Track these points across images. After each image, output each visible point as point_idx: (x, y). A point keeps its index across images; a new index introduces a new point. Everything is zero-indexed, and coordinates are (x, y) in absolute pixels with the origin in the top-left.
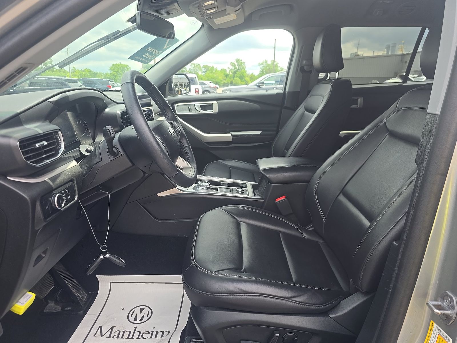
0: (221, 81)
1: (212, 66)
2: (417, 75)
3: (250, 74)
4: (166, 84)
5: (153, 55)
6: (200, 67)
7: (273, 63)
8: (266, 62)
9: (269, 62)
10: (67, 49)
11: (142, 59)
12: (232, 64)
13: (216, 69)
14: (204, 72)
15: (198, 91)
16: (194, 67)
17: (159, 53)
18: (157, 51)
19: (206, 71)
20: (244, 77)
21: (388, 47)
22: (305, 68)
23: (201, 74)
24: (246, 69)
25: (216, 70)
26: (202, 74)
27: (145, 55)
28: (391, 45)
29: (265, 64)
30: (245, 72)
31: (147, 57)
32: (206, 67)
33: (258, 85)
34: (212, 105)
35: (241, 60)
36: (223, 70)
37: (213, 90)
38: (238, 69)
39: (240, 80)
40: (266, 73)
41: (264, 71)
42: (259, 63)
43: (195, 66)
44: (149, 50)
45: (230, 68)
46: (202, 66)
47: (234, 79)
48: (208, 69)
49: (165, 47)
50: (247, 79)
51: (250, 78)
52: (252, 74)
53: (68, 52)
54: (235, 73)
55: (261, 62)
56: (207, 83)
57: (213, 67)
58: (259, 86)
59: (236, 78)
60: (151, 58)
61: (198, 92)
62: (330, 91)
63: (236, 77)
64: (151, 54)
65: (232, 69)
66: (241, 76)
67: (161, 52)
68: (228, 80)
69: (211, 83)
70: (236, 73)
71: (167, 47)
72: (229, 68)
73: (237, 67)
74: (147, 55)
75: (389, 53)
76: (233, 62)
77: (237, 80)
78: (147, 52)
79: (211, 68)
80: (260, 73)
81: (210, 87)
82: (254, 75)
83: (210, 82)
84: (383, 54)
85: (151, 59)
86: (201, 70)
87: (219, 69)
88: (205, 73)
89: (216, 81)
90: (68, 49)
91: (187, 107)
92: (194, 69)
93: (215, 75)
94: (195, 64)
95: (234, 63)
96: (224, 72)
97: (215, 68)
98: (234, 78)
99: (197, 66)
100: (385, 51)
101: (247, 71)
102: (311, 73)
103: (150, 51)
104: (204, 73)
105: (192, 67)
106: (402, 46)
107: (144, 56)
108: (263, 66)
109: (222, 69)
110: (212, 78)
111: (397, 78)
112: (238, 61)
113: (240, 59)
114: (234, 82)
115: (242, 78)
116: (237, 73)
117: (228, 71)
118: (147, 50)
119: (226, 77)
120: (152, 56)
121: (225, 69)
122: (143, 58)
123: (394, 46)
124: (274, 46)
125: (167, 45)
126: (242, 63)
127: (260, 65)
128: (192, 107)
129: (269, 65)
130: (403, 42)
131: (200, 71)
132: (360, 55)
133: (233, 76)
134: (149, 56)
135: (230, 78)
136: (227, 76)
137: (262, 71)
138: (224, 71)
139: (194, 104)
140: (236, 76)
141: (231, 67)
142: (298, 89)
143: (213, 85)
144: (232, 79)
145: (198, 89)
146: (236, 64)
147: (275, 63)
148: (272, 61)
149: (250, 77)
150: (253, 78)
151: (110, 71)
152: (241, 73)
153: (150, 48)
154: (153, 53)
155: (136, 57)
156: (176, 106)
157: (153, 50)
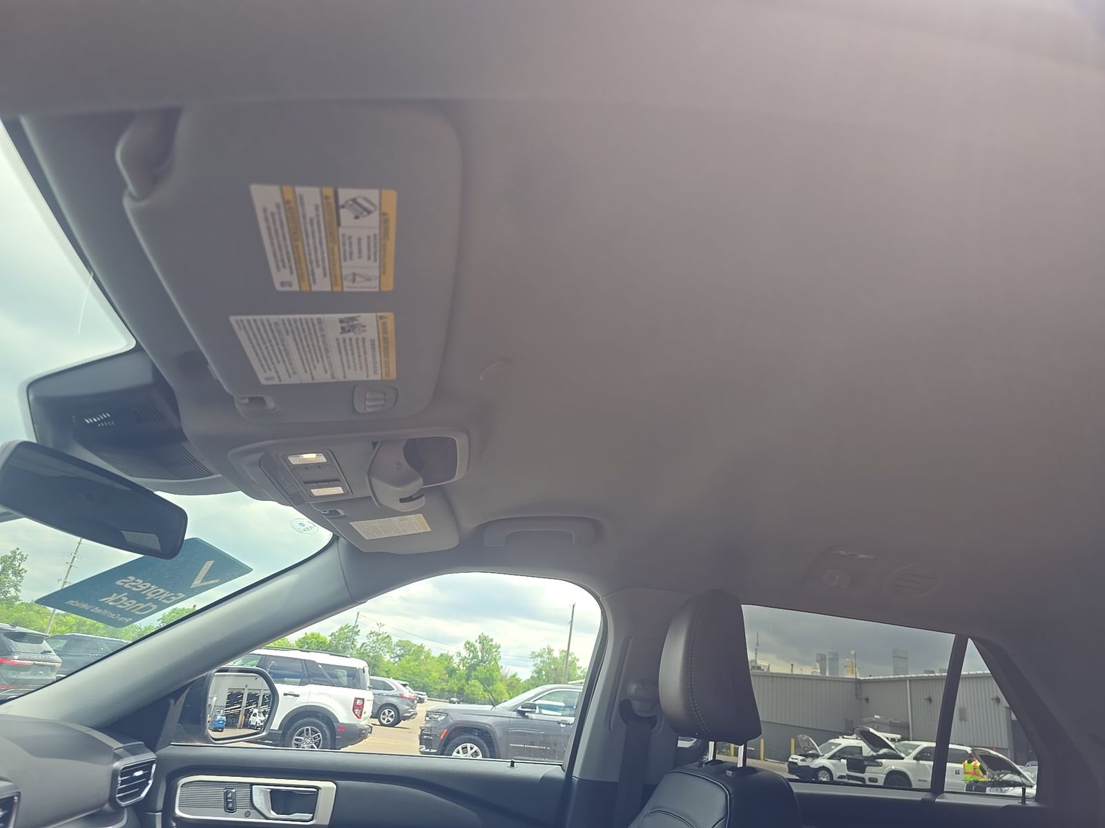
0: (436, 683)
1: (420, 645)
2: (899, 736)
3: (508, 677)
4: (172, 701)
5: (145, 604)
6: (390, 643)
7: (564, 656)
8: (550, 652)
9: (556, 654)
10: (73, 559)
11: (97, 610)
12: (469, 646)
13: (428, 653)
14: (398, 656)
15: (363, 705)
16: (375, 640)
17: (174, 599)
18: (162, 591)
19: (402, 655)
20: (493, 680)
21: (821, 660)
22: (636, 706)
23: (388, 661)
24: (500, 664)
25: (428, 656)
26: (392, 660)
27: (112, 598)
28: (827, 657)
29: (546, 656)
30: (498, 670)
31: (122, 604)
32: (404, 645)
33: (520, 708)
34: (316, 794)
35: (492, 640)
36: (445, 658)
37: (408, 705)
38: (482, 661)
39: (481, 687)
40: (548, 683)
41: (544, 673)
42: (533, 653)
43: (377, 639)
44: (127, 586)
45: (463, 655)
46: (395, 640)
47: (468, 684)
48: (409, 651)
49: (197, 582)
50: (501, 687)
51: (508, 685)
52: (514, 676)
53: (71, 566)
54: (472, 668)
55: (538, 651)
56: (396, 684)
57: (421, 647)
58: (522, 713)
59: (472, 682)
60: (140, 611)
61: (361, 707)
62: (725, 817)
63: (474, 679)
64: (138, 596)
65: (467, 657)
66: (487, 679)
67: (181, 595)
68: (453, 684)
69: (405, 685)
70: (475, 669)
71: (206, 583)
72: (459, 654)
73: (480, 654)
74: (120, 599)
75: (825, 674)
76: (472, 641)
77: (474, 686)
78: (120, 590)
79: (416, 648)
80: (532, 677)
81: (401, 696)
82: (518, 680)
83: (404, 683)
84: (813, 672)
85: (138, 613)
86: (391, 651)
87: (435, 654)
88: (400, 659)
89: (423, 681)
90: (76, 559)
91: (222, 791)
92: (374, 645)
93: (423, 668)
94: (380, 635)
95: (472, 645)
96: (446, 663)
97: (426, 649)
98: (467, 680)
99: (383, 639)
100: (816, 668)
101: (502, 667)
102: (655, 726)
103: (134, 589)
104: (397, 659)
105: (371, 640)
106: (852, 662)
107: (110, 600)
108: (541, 662)
109: (442, 655)
110: (414, 673)
111: (854, 736)
112: (483, 640)
113: (490, 637)
114: (467, 690)
115: (488, 682)
116: (477, 668)
117: (456, 660)
118: (119, 583)
119: (450, 676)
120: (142, 606)
121: (451, 654)
122: (104, 606)
123: (835, 658)
124: (570, 620)
125: (206, 578)
126: (491, 645)
127: (534, 656)
128: (242, 793)
129: (555, 659)
130: (853, 652)
131: (388, 652)
132: (762, 668)
133: (467, 674)
134: (126, 603)
135: (459, 680)
136: (452, 672)
137: (539, 672)
138: (446, 660)
139: (252, 784)
140: (473, 677)
141: (464, 653)
142: (613, 777)
143: (408, 692)
144: (463, 681)
145: (363, 699)
146: (478, 646)
147: (570, 659)
148: (563, 651)
149: (508, 683)
150: (514, 687)
151: (160, 622)
152: (488, 670)
153: (132, 578)
154: (148, 595)
155: (71, 602)
156: (184, 784)
157: (145, 586)
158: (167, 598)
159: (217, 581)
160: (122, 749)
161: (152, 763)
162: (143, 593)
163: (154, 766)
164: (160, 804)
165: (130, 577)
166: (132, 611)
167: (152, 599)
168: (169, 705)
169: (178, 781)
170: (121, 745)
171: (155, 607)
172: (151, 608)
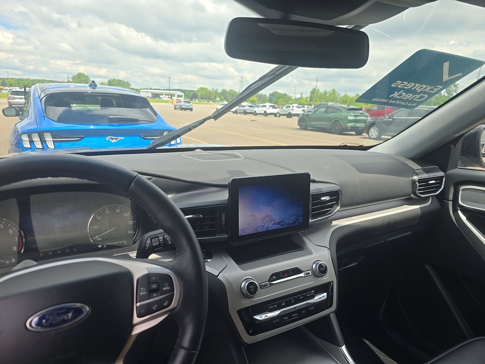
4: (452, 146)
5: (419, 95)
11: (392, 102)
17: (436, 90)
18: (424, 86)
27: (396, 94)
31: (404, 97)
44: (399, 87)
49: (446, 77)
64: (411, 91)
71: (452, 77)
74: (401, 94)
78: (397, 89)
85: (418, 100)
103: (406, 88)
107: (396, 96)
118: (393, 86)
122: (395, 99)
125: (451, 75)
134: (407, 96)
153: (400, 82)
154: (417, 89)
155: (374, 99)
156: (463, 189)
157: (411, 85)
158: (431, 90)
159: (461, 74)
160: (421, 170)
161: (443, 177)
162: (413, 89)
163: (444, 178)
164: (451, 197)
165: (398, 82)
166: (414, 100)
167: (421, 91)
168: (450, 148)
169: (459, 187)
170: (421, 168)
171: (426, 96)
172: (425, 96)
